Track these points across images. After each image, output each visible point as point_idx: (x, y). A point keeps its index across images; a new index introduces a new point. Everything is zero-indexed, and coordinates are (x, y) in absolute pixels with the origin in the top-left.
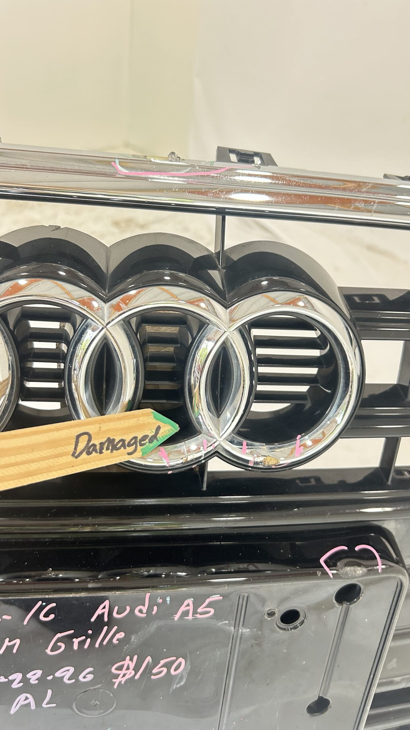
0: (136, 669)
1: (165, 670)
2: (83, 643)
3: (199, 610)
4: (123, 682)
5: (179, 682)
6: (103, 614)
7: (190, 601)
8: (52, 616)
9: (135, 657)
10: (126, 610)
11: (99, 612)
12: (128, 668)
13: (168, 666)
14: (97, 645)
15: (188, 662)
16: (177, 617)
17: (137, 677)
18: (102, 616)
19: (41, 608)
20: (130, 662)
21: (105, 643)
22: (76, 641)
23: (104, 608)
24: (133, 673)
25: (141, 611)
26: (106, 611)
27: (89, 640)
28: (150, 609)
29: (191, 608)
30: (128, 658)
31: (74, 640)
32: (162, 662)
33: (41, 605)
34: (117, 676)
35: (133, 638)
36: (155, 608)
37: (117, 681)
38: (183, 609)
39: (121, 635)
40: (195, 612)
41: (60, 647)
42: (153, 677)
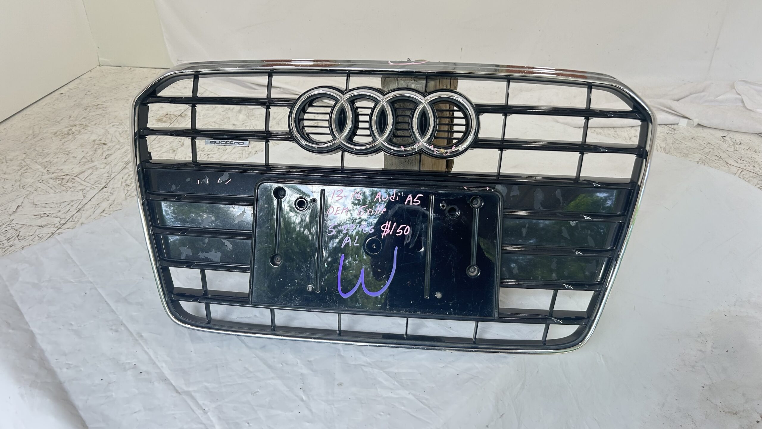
0: (391, 229)
1: (402, 231)
2: (370, 212)
3: (415, 201)
4: (385, 236)
5: (408, 240)
7: (410, 196)
9: (390, 222)
10: (387, 197)
12: (387, 228)
13: (403, 229)
14: (376, 214)
15: (411, 229)
16: (406, 203)
17: (391, 233)
18: (378, 199)
20: (388, 225)
21: (379, 213)
22: (368, 210)
24: (389, 231)
25: (392, 198)
26: (380, 197)
27: (373, 211)
28: (396, 198)
29: (411, 199)
30: (387, 222)
32: (401, 226)
34: (383, 232)
35: (389, 211)
36: (398, 197)
37: (383, 234)
38: (408, 199)
39: (385, 210)
40: (413, 202)
42: (397, 235)
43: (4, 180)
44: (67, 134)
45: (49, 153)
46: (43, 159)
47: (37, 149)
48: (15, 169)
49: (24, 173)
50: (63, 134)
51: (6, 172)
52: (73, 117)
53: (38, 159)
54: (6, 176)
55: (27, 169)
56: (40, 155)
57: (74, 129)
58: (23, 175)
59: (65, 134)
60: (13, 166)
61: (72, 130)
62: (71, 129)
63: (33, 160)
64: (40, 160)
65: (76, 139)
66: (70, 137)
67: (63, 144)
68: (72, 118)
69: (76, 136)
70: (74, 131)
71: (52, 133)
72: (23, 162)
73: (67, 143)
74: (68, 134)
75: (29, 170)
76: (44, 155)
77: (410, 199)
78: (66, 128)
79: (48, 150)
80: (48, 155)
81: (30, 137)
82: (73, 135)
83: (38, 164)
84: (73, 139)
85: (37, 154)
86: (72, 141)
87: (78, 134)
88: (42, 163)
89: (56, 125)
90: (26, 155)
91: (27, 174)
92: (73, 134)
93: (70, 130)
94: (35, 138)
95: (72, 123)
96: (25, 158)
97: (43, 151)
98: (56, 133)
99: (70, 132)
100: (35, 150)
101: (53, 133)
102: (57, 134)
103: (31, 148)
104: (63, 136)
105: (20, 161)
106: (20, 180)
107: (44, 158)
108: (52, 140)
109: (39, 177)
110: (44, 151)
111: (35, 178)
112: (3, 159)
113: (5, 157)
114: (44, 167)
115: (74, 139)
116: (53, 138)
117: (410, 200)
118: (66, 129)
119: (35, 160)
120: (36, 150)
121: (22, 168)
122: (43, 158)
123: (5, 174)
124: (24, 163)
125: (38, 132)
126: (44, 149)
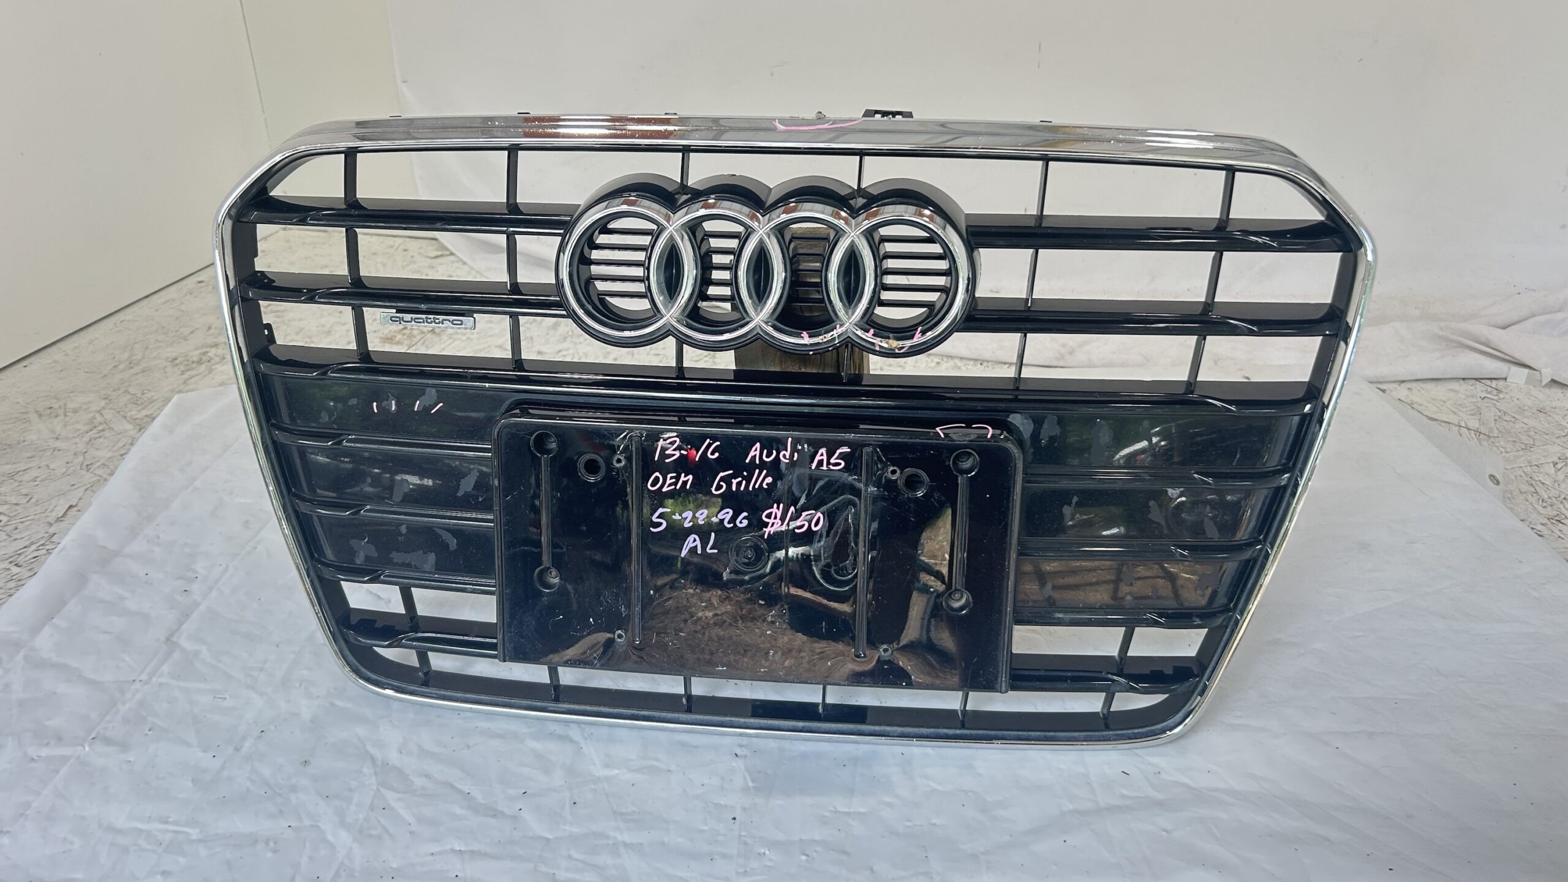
0: (783, 519)
1: (806, 523)
2: (739, 484)
3: (832, 461)
4: (771, 533)
6: (755, 455)
7: (823, 450)
8: (717, 455)
9: (781, 505)
10: (772, 453)
11: (752, 454)
12: (775, 518)
13: (809, 519)
14: (751, 489)
15: (826, 518)
16: (814, 466)
17: (783, 528)
18: (754, 458)
19: (709, 445)
20: (777, 511)
21: (757, 486)
22: (735, 482)
23: (756, 450)
24: (780, 522)
25: (784, 456)
26: (758, 453)
27: (744, 482)
28: (792, 455)
29: (825, 458)
30: (775, 505)
31: (733, 480)
32: (804, 515)
33: (709, 443)
34: (766, 525)
35: (779, 483)
36: (796, 454)
37: (766, 530)
38: (818, 458)
39: (769, 480)
40: (829, 463)
41: (722, 486)
42: (797, 530)
43: (52, 450)
44: (198, 362)
45: (155, 398)
46: (139, 411)
47: (131, 390)
48: (79, 430)
49: (95, 439)
50: (188, 361)
51: (59, 435)
52: (215, 328)
53: (130, 411)
54: (58, 444)
55: (103, 430)
56: (134, 404)
57: (212, 352)
58: (93, 441)
59: (193, 362)
60: (77, 422)
61: (209, 354)
62: (207, 352)
63: (119, 412)
64: (134, 413)
65: (214, 372)
66: (203, 367)
67: (185, 382)
68: (212, 331)
69: (214, 367)
70: (212, 356)
71: (167, 359)
72: (97, 415)
73: (193, 380)
74: (200, 362)
75: (107, 434)
76: (142, 403)
77: (821, 458)
78: (196, 349)
79: (153, 394)
80: (151, 403)
81: (121, 367)
82: (209, 364)
83: (128, 421)
84: (207, 372)
85: (129, 400)
86: (204, 376)
87: (219, 363)
88: (136, 419)
89: (179, 342)
90: (107, 401)
91: (101, 440)
92: (209, 361)
93: (205, 354)
94: (132, 368)
95: (210, 340)
96: (104, 408)
97: (143, 394)
98: (176, 359)
99: (204, 358)
100: (127, 392)
101: (170, 360)
102: (177, 362)
103: (119, 389)
104: (188, 365)
105: (92, 415)
106: (86, 452)
107: (143, 409)
108: (166, 373)
109: (125, 447)
110: (145, 396)
111: (115, 448)
112: (60, 407)
113: (65, 405)
114: (138, 428)
115: (210, 373)
116: (169, 369)
117: (822, 460)
118: (197, 352)
119: (122, 413)
120: (129, 393)
121: (95, 427)
122: (139, 408)
123: (57, 439)
124: (99, 419)
125: (139, 357)
126: (145, 391)
